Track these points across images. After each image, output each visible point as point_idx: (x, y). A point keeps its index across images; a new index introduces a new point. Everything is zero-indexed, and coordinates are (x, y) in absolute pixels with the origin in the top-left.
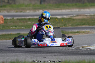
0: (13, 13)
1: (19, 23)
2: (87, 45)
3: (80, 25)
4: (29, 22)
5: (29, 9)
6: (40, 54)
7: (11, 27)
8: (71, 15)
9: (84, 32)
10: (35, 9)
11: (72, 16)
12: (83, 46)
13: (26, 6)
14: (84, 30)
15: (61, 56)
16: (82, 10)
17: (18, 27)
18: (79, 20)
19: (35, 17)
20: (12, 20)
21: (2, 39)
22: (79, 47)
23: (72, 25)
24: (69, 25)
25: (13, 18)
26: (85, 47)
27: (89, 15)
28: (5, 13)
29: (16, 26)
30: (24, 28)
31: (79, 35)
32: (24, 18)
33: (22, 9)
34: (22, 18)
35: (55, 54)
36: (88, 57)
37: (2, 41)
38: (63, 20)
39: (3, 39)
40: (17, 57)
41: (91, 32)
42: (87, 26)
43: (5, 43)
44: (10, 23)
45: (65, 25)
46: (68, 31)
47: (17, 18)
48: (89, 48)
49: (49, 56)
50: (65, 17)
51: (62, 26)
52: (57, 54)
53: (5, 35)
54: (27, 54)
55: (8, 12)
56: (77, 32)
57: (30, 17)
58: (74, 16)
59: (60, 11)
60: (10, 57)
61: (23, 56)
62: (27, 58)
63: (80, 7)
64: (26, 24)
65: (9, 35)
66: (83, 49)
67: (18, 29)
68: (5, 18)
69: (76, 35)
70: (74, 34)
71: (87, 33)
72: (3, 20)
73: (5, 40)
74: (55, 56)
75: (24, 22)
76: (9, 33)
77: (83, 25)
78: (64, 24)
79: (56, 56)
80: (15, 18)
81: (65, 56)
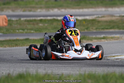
0: (19, 12)
1: (28, 26)
2: (116, 55)
3: (107, 29)
4: (40, 25)
5: (41, 8)
6: (56, 65)
7: (17, 31)
8: (95, 16)
9: (112, 38)
10: (48, 8)
11: (97, 17)
12: (112, 55)
13: (37, 4)
14: (113, 36)
15: (83, 68)
16: (110, 9)
17: (26, 31)
18: (106, 22)
19: (49, 18)
20: (18, 22)
21: (5, 46)
22: (106, 57)
23: (97, 29)
24: (92, 29)
25: (20, 19)
26: (114, 57)
27: (118, 15)
28: (9, 12)
29: (23, 30)
30: (34, 32)
31: (106, 41)
32: (34, 18)
33: (31, 7)
34: (31, 18)
35: (75, 65)
36: (118, 69)
37: (5, 48)
38: (86, 22)
39: (7, 46)
40: (26, 68)
41: (122, 38)
42: (117, 30)
43: (10, 51)
44: (16, 26)
45: (87, 29)
46: (91, 36)
47: (25, 19)
48: (119, 57)
49: (68, 68)
50: (88, 18)
51: (84, 30)
52: (78, 65)
53: (10, 40)
54: (38, 64)
55: (13, 11)
56: (104, 38)
57: (42, 18)
58: (99, 17)
59: (81, 10)
60: (17, 69)
61: (34, 67)
62: (39, 69)
63: (106, 6)
64: (36, 26)
65: (14, 40)
66: (112, 59)
67: (26, 33)
68: (9, 18)
69: (102, 41)
70: (99, 40)
71: (117, 39)
72: (7, 21)
73: (9, 47)
74: (75, 68)
75: (34, 24)
76: (15, 38)
77: (111, 28)
78: (86, 27)
79: (77, 68)
80: (22, 19)
81: (88, 68)
